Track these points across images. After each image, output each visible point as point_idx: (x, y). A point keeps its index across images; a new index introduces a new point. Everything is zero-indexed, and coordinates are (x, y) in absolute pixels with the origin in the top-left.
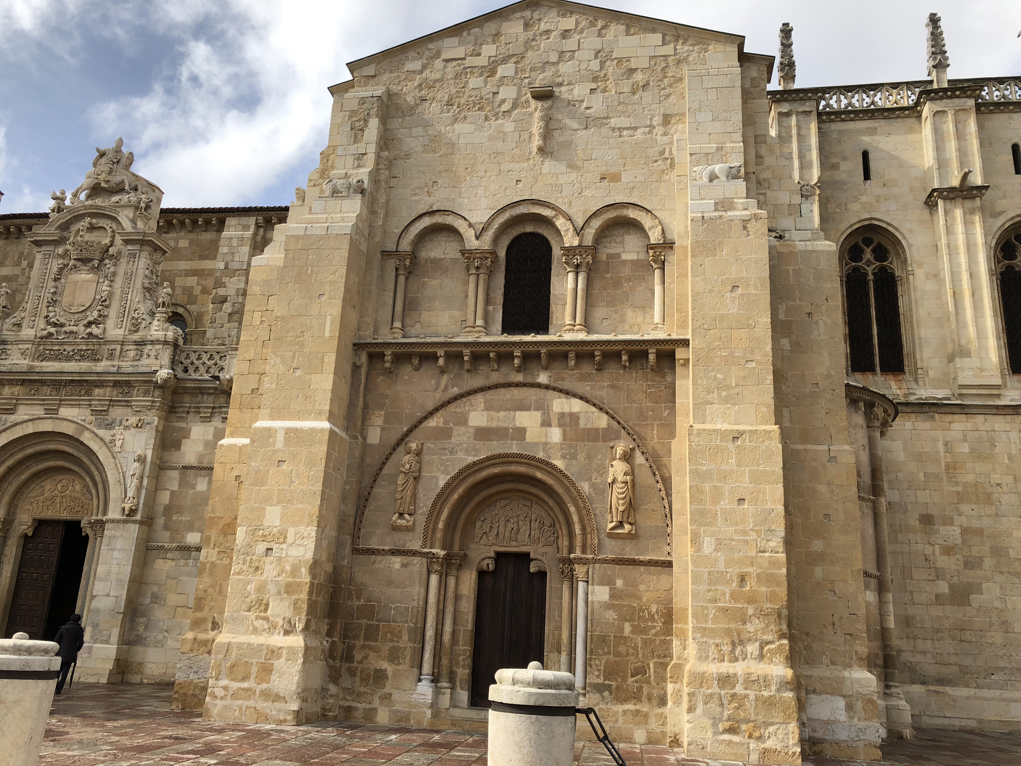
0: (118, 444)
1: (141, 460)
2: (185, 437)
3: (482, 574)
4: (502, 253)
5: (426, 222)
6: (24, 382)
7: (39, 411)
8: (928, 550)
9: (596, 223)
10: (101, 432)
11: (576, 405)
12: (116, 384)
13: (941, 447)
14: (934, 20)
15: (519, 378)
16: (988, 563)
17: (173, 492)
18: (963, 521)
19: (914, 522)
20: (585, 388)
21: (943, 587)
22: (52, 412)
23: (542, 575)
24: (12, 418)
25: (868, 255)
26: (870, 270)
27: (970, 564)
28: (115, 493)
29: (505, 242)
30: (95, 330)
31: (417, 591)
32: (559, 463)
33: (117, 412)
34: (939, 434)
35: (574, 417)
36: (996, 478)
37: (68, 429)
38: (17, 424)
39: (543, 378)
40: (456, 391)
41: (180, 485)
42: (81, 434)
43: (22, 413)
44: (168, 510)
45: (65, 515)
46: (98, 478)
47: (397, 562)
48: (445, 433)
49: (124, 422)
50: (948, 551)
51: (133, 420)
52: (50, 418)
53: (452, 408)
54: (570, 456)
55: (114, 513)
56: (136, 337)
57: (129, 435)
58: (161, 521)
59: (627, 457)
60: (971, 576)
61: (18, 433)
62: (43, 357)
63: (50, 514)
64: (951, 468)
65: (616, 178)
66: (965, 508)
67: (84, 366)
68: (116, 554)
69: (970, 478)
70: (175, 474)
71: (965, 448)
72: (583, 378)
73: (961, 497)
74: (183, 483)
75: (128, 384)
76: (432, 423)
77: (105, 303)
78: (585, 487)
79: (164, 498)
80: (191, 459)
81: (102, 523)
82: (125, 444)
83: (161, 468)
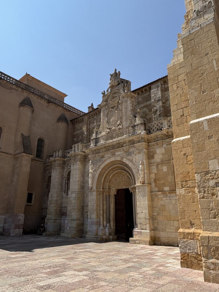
0: (134, 160)
1: (142, 164)
2: (155, 154)
7: (110, 155)
10: (130, 158)
17: (155, 174)
28: (137, 177)
30: (120, 127)
33: (132, 150)
37: (119, 159)
38: (105, 160)
41: (157, 171)
42: (123, 159)
43: (106, 157)
44: (155, 180)
45: (124, 187)
46: (130, 173)
49: (134, 153)
51: (137, 151)
52: (113, 156)
55: (138, 184)
56: (132, 125)
57: (137, 156)
58: (154, 184)
61: (106, 163)
63: (120, 188)
67: (119, 138)
70: (155, 167)
77: (121, 118)
79: (153, 176)
80: (159, 160)
81: (135, 187)
82: (136, 160)
83: (149, 166)
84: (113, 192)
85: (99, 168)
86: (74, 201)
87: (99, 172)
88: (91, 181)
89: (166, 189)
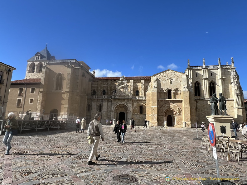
3: (167, 117)
5: (161, 89)
6: (118, 100)
8: (201, 113)
9: (175, 90)
10: (127, 104)
11: (174, 104)
15: (170, 102)
18: (205, 110)
19: (200, 110)
21: (203, 116)
22: (121, 102)
23: (172, 117)
24: (118, 103)
25: (197, 84)
26: (197, 86)
28: (129, 110)
29: (168, 91)
30: (124, 95)
31: (163, 118)
33: (128, 102)
34: (203, 102)
37: (123, 104)
39: (172, 103)
40: (165, 103)
45: (123, 111)
47: (162, 116)
48: (164, 107)
53: (165, 105)
54: (174, 108)
56: (128, 95)
59: (179, 108)
62: (119, 97)
63: (121, 111)
65: (177, 86)
67: (124, 98)
68: (130, 115)
69: (205, 106)
71: (205, 104)
72: (175, 102)
73: (204, 108)
74: (134, 108)
79: (133, 110)
80: (135, 106)
81: (128, 112)
82: (129, 105)
83: (132, 107)
84: (119, 112)
86: (105, 114)
87: (116, 106)
88: (112, 109)
89: (136, 113)
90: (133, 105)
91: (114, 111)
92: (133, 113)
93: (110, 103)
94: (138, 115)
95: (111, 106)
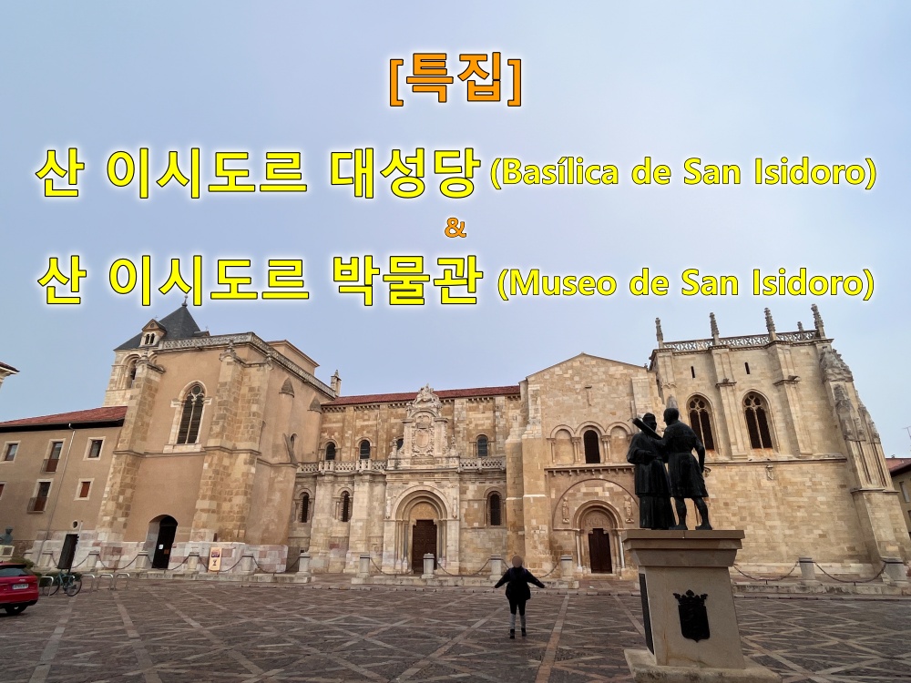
0: (447, 493)
1: (456, 499)
2: (467, 490)
3: (589, 535)
4: (582, 437)
5: (559, 428)
6: (410, 473)
7: (417, 483)
8: (727, 515)
9: (611, 428)
10: (442, 490)
11: (612, 485)
12: (442, 473)
13: (729, 478)
14: (712, 316)
15: (594, 477)
16: (748, 519)
18: (739, 505)
19: (722, 505)
20: (614, 480)
22: (421, 483)
23: (607, 535)
24: (409, 486)
25: (697, 405)
26: (698, 411)
27: (743, 519)
28: (449, 510)
29: (583, 433)
30: (431, 453)
31: (574, 540)
32: (610, 503)
33: (444, 483)
34: (728, 473)
35: (612, 488)
36: (748, 488)
37: (428, 489)
38: (410, 488)
39: (601, 477)
40: (575, 482)
41: (468, 507)
42: (433, 491)
43: (411, 484)
44: (465, 515)
45: (427, 518)
46: (441, 506)
47: (566, 533)
48: (574, 495)
49: (447, 486)
50: (734, 515)
51: (450, 485)
52: (421, 485)
53: (576, 487)
54: (612, 500)
55: (450, 518)
56: (446, 455)
57: (450, 490)
58: (463, 519)
59: (629, 500)
60: (742, 523)
61: (411, 491)
62: (414, 464)
63: (421, 518)
64: (733, 485)
65: (614, 414)
66: (739, 500)
67: (429, 466)
68: (453, 531)
69: (739, 489)
71: (737, 478)
72: (613, 476)
73: (737, 496)
74: (469, 505)
75: (447, 472)
76: (571, 491)
77: (432, 443)
78: (618, 509)
79: (464, 511)
80: (471, 497)
81: (446, 521)
82: (449, 494)
83: (461, 501)
84: (413, 522)
85: (401, 495)
86: (360, 531)
87: (400, 500)
88: (388, 509)
89: (476, 525)
90: (463, 492)
91: (393, 518)
92: (465, 525)
93: (378, 489)
94: (483, 533)
95: (384, 501)
